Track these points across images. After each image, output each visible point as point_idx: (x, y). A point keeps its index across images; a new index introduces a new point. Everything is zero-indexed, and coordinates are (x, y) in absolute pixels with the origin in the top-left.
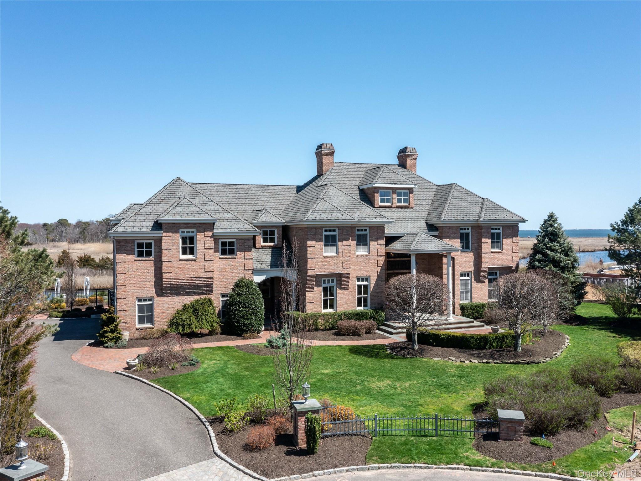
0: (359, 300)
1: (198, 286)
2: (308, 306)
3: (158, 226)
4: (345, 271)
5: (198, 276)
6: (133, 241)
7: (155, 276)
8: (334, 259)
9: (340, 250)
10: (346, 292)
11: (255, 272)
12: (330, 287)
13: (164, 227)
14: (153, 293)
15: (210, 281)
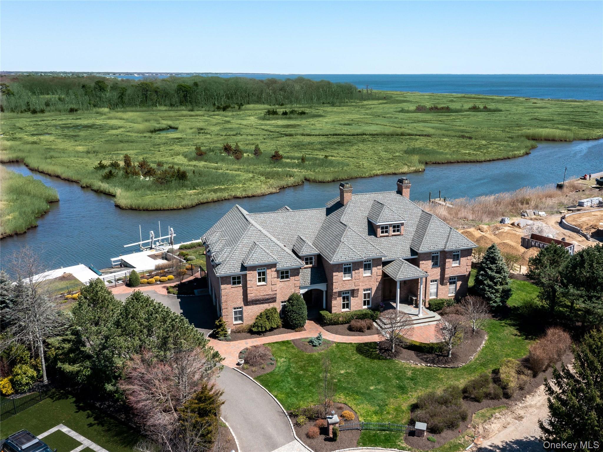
0: (365, 302)
1: (268, 299)
2: (333, 309)
3: (244, 268)
4: (356, 288)
5: (268, 294)
6: (230, 276)
7: (243, 295)
8: (350, 281)
9: (353, 276)
10: (357, 299)
11: (301, 288)
12: (347, 296)
13: (247, 268)
14: (242, 304)
15: (275, 296)
